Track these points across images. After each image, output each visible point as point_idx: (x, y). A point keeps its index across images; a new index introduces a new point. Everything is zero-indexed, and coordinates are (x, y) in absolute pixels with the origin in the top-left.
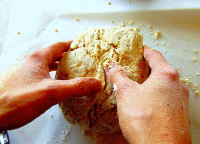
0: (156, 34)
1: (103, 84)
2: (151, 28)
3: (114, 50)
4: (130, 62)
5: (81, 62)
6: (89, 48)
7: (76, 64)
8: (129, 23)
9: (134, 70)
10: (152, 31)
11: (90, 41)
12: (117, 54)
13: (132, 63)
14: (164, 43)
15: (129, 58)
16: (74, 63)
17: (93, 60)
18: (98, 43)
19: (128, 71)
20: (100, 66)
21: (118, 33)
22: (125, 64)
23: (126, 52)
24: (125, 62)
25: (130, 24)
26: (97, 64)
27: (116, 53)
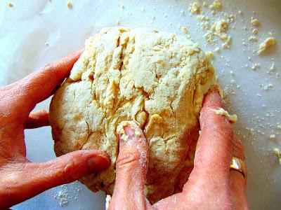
0: (263, 45)
1: (114, 160)
2: (257, 25)
3: (143, 102)
4: (167, 132)
5: (81, 113)
6: (99, 86)
7: (73, 116)
8: (211, 6)
9: (172, 148)
10: (256, 34)
11: (103, 70)
12: (146, 112)
13: (171, 136)
14: (272, 68)
15: (167, 125)
16: (71, 113)
17: (102, 115)
18: (116, 79)
19: (160, 149)
20: (112, 128)
21: (159, 62)
22: (156, 133)
23: (163, 113)
24: (158, 130)
25: (213, 9)
26: (109, 122)
27: (144, 110)
